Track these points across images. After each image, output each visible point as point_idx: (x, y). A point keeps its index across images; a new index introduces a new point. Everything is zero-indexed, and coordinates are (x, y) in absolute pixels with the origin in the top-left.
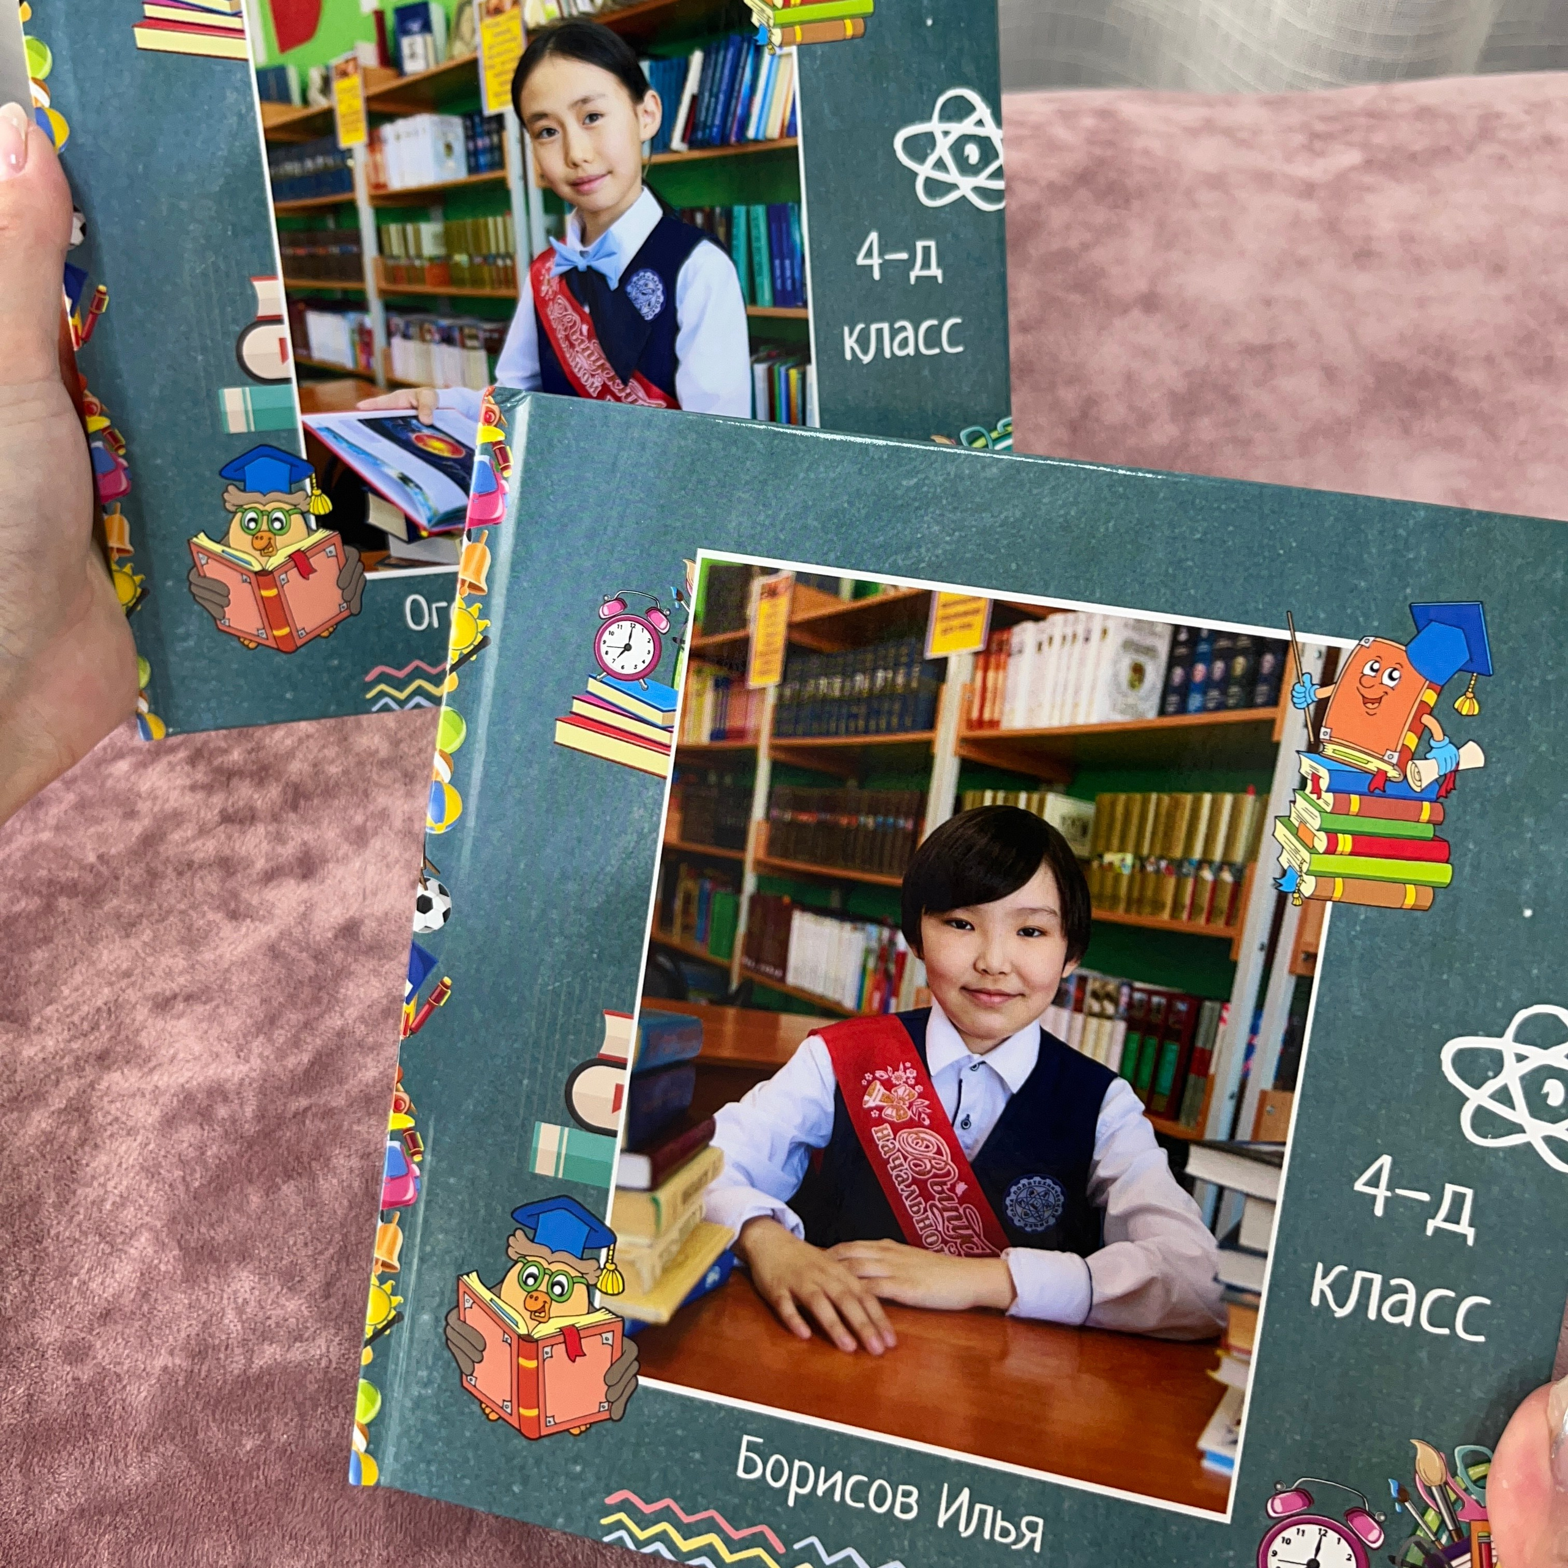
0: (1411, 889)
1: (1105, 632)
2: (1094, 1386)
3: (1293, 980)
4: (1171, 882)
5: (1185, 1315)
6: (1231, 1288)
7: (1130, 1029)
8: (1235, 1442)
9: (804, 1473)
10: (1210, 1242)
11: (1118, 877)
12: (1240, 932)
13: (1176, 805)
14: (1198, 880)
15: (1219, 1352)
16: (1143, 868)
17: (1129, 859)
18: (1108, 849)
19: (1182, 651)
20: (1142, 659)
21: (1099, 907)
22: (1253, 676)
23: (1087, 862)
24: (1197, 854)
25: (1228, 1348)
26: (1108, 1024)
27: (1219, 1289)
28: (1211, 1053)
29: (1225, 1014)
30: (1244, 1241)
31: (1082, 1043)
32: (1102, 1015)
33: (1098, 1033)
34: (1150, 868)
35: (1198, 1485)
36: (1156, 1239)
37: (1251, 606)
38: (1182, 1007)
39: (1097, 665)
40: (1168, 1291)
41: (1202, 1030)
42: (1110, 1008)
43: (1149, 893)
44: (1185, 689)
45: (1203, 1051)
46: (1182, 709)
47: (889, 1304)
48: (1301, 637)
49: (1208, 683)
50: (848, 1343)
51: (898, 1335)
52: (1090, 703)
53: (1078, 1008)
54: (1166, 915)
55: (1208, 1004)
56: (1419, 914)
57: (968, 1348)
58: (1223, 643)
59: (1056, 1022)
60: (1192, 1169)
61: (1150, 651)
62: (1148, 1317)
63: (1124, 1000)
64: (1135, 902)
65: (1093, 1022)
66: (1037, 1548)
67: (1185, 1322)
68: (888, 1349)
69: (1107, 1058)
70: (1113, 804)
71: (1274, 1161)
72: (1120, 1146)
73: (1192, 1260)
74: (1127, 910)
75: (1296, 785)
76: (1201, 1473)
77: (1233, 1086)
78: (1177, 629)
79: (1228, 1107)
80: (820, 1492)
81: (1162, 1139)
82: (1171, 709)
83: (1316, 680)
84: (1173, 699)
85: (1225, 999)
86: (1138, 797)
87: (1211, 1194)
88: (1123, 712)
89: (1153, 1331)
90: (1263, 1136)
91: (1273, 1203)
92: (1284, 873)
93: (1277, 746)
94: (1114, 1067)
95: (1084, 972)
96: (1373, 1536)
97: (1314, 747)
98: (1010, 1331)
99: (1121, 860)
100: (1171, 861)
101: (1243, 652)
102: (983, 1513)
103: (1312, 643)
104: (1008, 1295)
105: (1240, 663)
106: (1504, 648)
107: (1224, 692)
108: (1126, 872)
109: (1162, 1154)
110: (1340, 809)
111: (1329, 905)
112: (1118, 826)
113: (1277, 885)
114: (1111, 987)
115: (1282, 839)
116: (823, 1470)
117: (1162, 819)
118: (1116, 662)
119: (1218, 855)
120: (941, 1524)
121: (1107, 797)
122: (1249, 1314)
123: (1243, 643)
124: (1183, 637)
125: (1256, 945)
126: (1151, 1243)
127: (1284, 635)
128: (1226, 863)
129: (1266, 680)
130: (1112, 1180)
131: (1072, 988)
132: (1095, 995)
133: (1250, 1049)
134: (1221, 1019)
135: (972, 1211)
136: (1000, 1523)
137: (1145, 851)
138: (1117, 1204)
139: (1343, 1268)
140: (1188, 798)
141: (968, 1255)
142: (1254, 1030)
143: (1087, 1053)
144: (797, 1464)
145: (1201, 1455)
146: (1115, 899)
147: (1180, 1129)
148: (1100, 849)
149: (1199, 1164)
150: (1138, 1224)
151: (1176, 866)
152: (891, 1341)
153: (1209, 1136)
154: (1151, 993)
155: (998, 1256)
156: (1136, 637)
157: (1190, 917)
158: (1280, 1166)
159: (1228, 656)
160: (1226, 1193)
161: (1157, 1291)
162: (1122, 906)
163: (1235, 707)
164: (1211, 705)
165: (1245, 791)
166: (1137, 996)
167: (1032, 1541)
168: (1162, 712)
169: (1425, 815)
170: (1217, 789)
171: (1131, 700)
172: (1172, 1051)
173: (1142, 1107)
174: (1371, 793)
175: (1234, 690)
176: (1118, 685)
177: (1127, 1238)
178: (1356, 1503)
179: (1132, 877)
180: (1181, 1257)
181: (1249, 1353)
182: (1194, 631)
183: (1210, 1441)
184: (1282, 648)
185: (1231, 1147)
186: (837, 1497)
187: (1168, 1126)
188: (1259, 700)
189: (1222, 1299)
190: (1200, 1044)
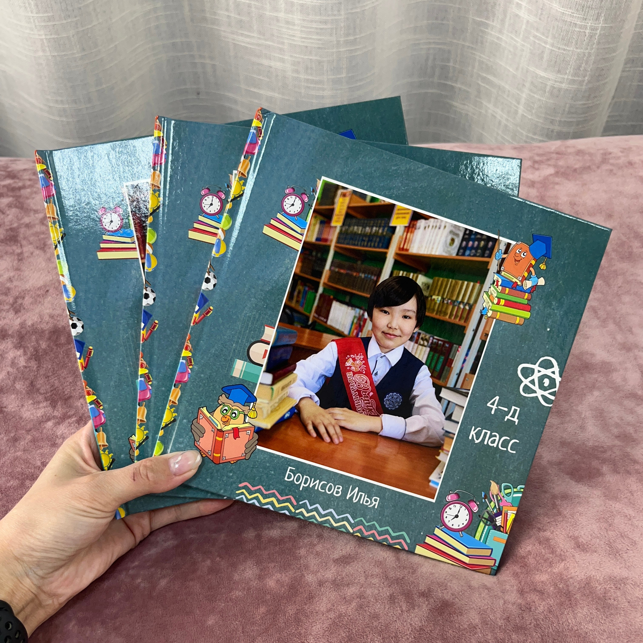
0: (518, 318)
1: (445, 227)
2: (402, 458)
3: (481, 341)
4: (451, 307)
5: (432, 439)
6: (447, 432)
7: (431, 350)
8: (440, 478)
9: (307, 480)
10: (444, 417)
11: (435, 303)
12: (468, 325)
13: (456, 284)
14: (459, 308)
15: (440, 451)
16: (443, 301)
17: (440, 298)
18: (434, 294)
19: (466, 236)
20: (454, 237)
21: (428, 312)
22: (485, 248)
23: (427, 298)
24: (460, 299)
25: (443, 450)
26: (424, 348)
27: (443, 432)
28: (453, 360)
29: (459, 349)
30: (453, 418)
31: (416, 353)
32: (423, 345)
33: (421, 351)
34: (445, 302)
35: (428, 490)
36: (428, 415)
37: (488, 226)
38: (447, 345)
39: (441, 237)
40: (428, 431)
41: (452, 353)
42: (426, 343)
43: (444, 309)
44: (465, 249)
45: (451, 359)
46: (463, 254)
47: (343, 428)
48: (501, 238)
49: (472, 248)
50: (328, 439)
51: (344, 438)
52: (437, 248)
53: (416, 342)
54: (447, 317)
55: (455, 345)
56: (519, 326)
57: (365, 444)
58: (479, 236)
59: (409, 346)
60: (441, 395)
61: (457, 235)
62: (421, 439)
63: (430, 341)
64: (439, 312)
65: (420, 347)
66: (376, 507)
67: (432, 441)
68: (340, 443)
69: (422, 359)
70: (438, 281)
71: (466, 395)
72: (421, 386)
73: (437, 423)
74: (436, 314)
75: (492, 283)
76: (429, 486)
77: (458, 371)
78: (466, 229)
79: (455, 377)
80: (311, 486)
81: (434, 385)
82: (460, 254)
83: (503, 252)
84: (461, 251)
85: (460, 345)
86: (446, 279)
87: (446, 403)
88: (446, 252)
89: (422, 443)
90: (464, 387)
91: (463, 407)
92: (484, 308)
93: (488, 270)
94: (424, 362)
95: (420, 331)
96: (475, 509)
97: (499, 272)
98: (379, 439)
99: (437, 298)
100: (452, 301)
101: (484, 240)
102: (361, 495)
103: (504, 240)
104: (380, 428)
105: (482, 243)
106: (556, 251)
107: (476, 251)
108: (438, 302)
109: (434, 390)
110: (503, 292)
111: (495, 320)
112: (438, 288)
113: (481, 312)
114: (427, 337)
115: (485, 298)
116: (313, 479)
117: (452, 288)
118: (447, 237)
119: (466, 301)
120: (348, 498)
121: (437, 278)
122: (451, 440)
123: (484, 237)
124: (468, 232)
125: (472, 330)
126: (426, 416)
127: (496, 237)
128: (468, 303)
129: (489, 249)
130: (417, 396)
131: (416, 336)
132: (422, 339)
133: (465, 360)
134: (458, 350)
135: (373, 401)
136: (366, 499)
137: (445, 296)
138: (417, 404)
139: (479, 428)
140: (460, 282)
141: (370, 415)
142: (467, 355)
143: (417, 356)
144: (305, 477)
145: (430, 481)
146: (433, 310)
147: (440, 382)
148: (432, 294)
149: (444, 394)
150: (423, 410)
151: (453, 302)
152: (341, 440)
153: (448, 385)
154: (439, 340)
155: (378, 416)
156: (454, 230)
157: (454, 319)
158: (467, 397)
159: (479, 240)
160: (450, 403)
161: (425, 431)
162: (435, 313)
163: (479, 256)
164: (472, 254)
165: (477, 282)
166: (435, 340)
167: (375, 505)
168: (457, 254)
169: (526, 297)
170: (469, 280)
171: (449, 249)
172: (442, 359)
173: (430, 374)
174: (512, 288)
175: (479, 251)
176: (446, 244)
177: (419, 414)
178: (472, 498)
179: (439, 304)
180: (434, 421)
181: (449, 452)
182: (471, 231)
183: (433, 477)
184: (495, 240)
185: (454, 389)
186: (316, 488)
187: (437, 381)
188: (486, 255)
189: (444, 435)
190: (450, 357)
